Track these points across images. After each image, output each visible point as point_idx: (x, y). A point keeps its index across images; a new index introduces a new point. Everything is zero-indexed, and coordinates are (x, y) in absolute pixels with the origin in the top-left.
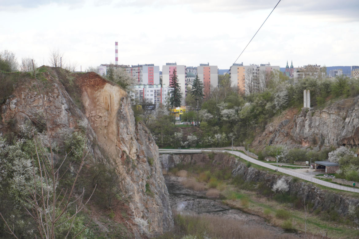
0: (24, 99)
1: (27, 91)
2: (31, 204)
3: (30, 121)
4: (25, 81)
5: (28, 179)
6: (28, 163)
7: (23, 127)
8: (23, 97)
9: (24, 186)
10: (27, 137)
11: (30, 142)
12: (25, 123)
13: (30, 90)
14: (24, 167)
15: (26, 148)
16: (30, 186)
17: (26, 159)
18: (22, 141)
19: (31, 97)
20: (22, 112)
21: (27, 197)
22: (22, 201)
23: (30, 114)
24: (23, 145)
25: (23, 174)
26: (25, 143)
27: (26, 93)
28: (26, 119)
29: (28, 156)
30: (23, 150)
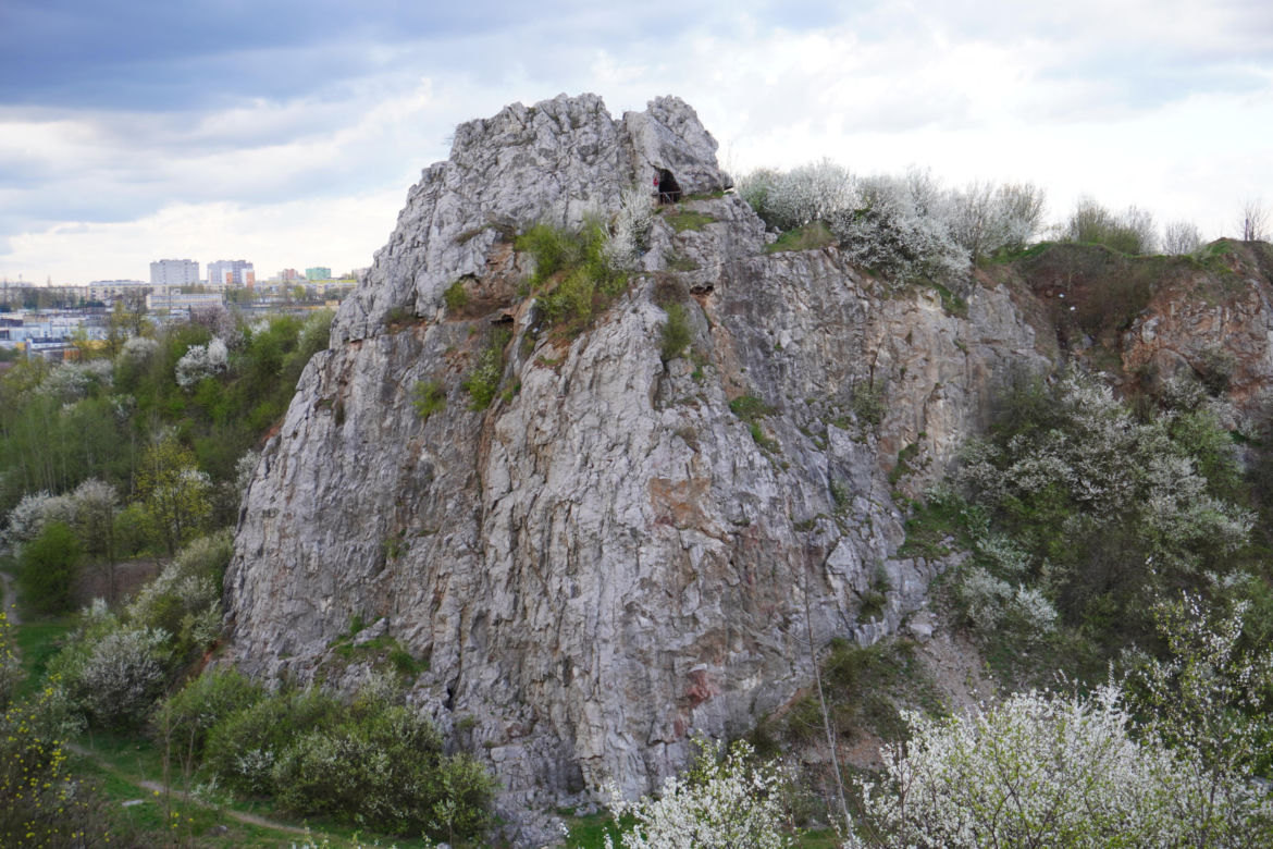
0: (1175, 317)
1: (1183, 299)
2: (1189, 565)
3: (1189, 368)
4: (1179, 275)
5: (1183, 505)
6: (1185, 466)
7: (1172, 383)
8: (1173, 312)
9: (1175, 519)
10: (1182, 407)
11: (1189, 419)
12: (1176, 373)
13: (1190, 295)
14: (1176, 476)
15: (1180, 433)
16: (1190, 521)
17: (1181, 457)
18: (1171, 414)
19: (1193, 314)
20: (1170, 348)
21: (1182, 546)
22: (1168, 555)
23: (1189, 353)
24: (1172, 425)
25: (1172, 492)
26: (1176, 419)
27: (1179, 304)
28: (1180, 364)
29: (1184, 451)
30: (1172, 437)
